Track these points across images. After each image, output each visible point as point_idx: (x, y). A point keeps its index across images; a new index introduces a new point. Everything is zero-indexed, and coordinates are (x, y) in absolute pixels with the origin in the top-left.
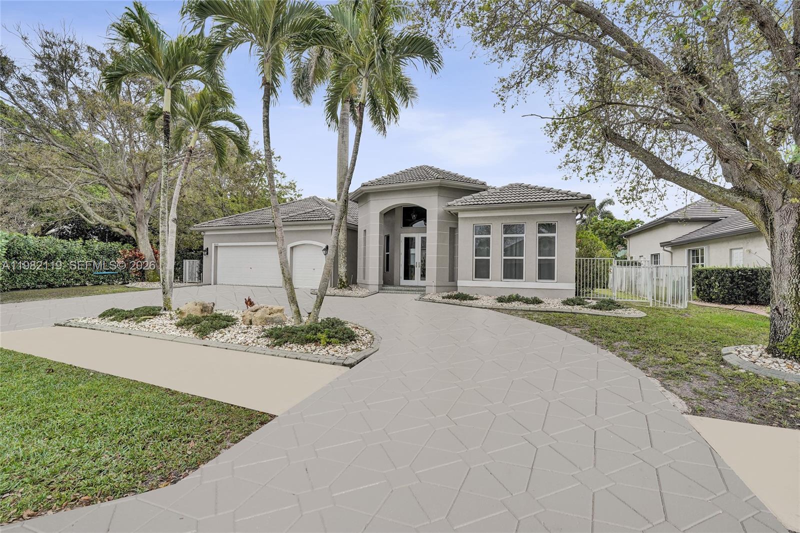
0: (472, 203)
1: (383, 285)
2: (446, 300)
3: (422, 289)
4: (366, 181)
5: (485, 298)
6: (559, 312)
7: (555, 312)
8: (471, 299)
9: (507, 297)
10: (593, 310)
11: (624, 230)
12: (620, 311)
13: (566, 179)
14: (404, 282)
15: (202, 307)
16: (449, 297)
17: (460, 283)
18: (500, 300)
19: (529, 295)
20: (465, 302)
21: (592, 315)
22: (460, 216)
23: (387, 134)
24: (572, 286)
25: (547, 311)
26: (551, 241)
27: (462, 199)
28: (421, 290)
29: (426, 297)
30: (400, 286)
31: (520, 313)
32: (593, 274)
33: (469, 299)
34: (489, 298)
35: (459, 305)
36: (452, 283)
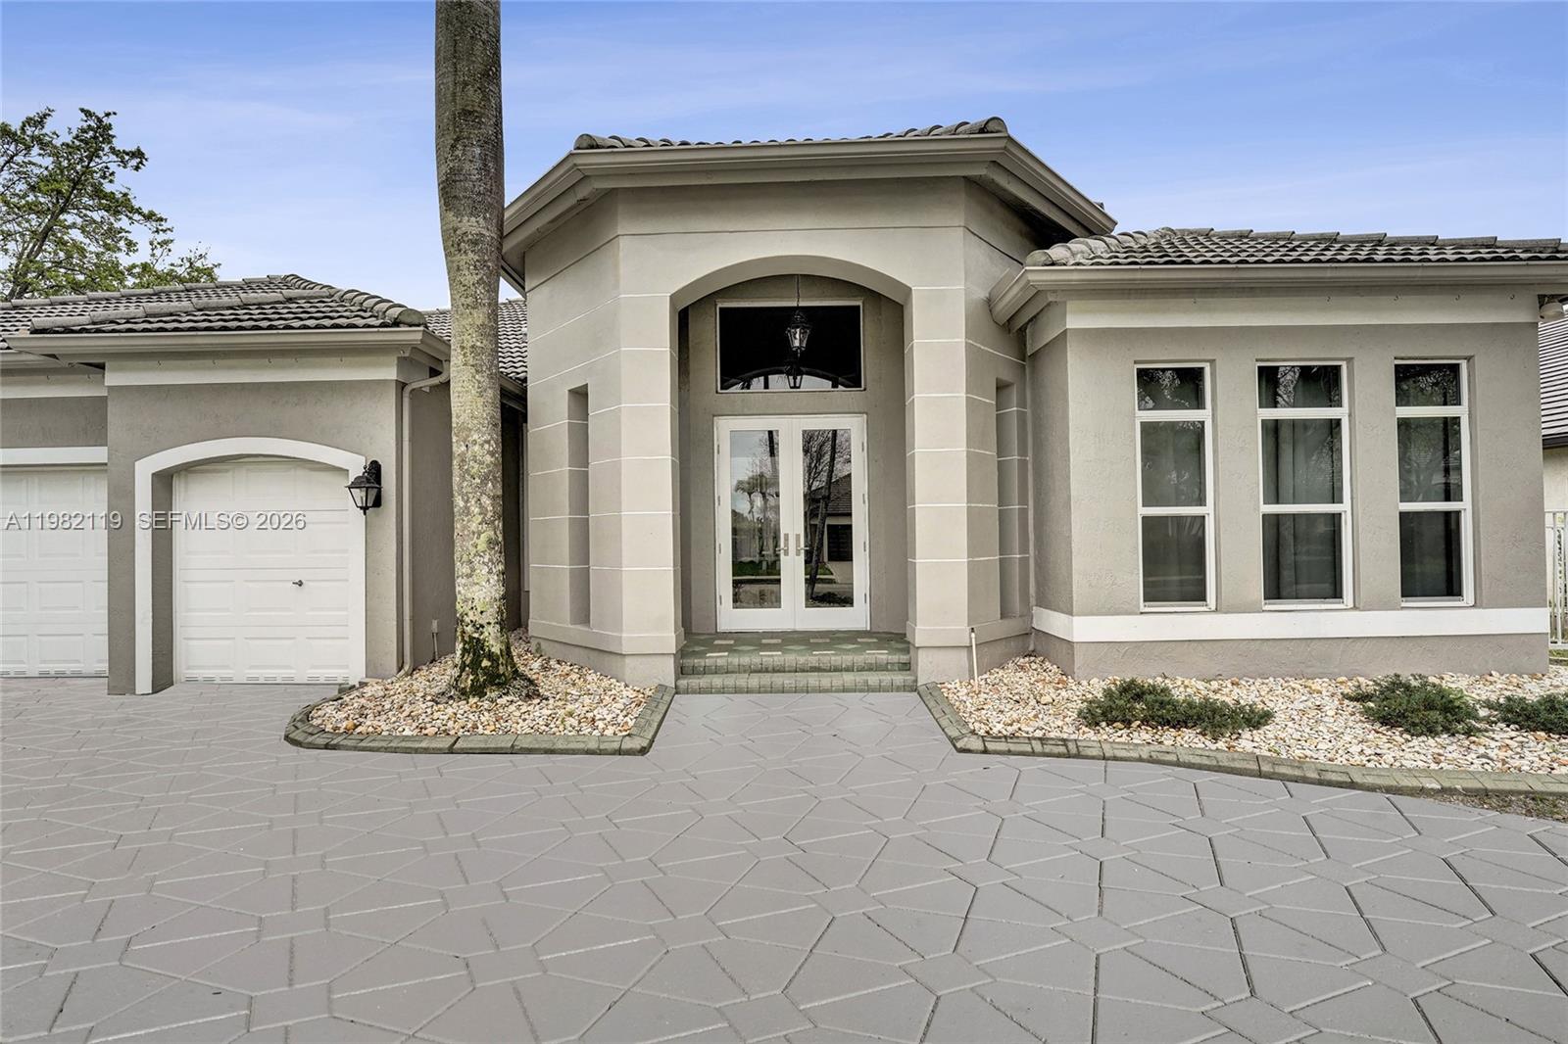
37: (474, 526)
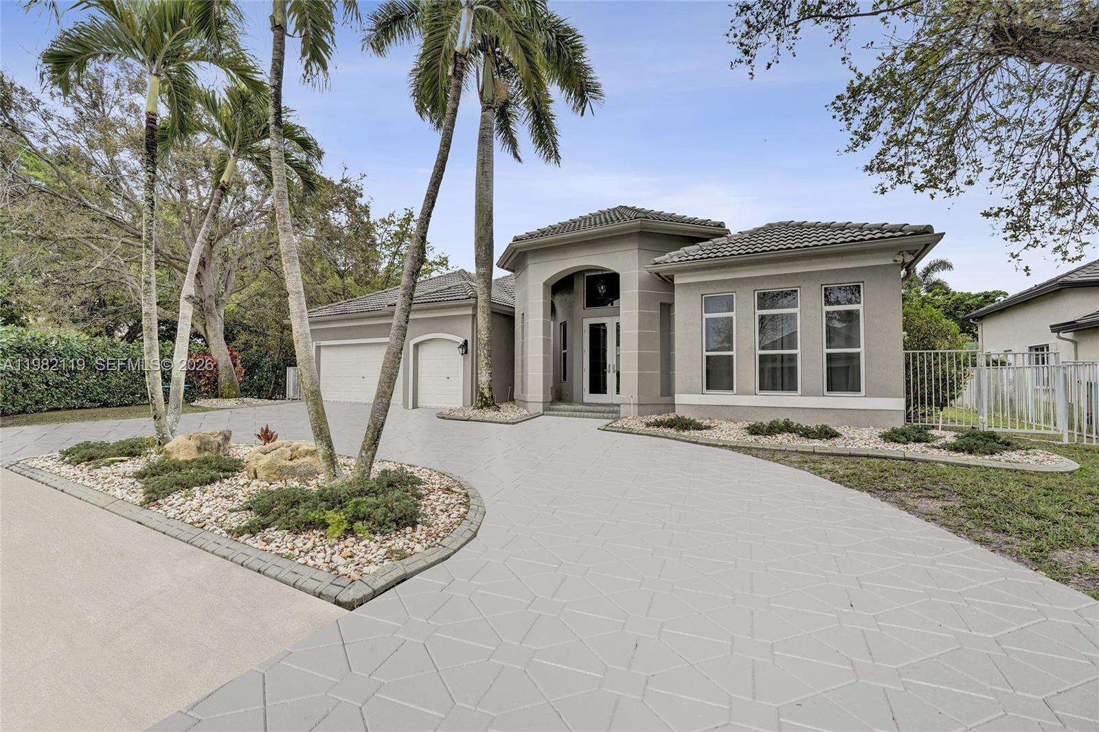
0: (697, 257)
1: (552, 402)
2: (652, 430)
3: (616, 408)
4: (521, 232)
5: (725, 425)
6: (877, 457)
7: (868, 456)
8: (699, 427)
9: (767, 425)
10: (952, 453)
11: (972, 308)
12: (1015, 456)
13: (883, 191)
14: (589, 397)
15: (199, 443)
16: (658, 424)
17: (680, 399)
18: (754, 430)
19: (812, 423)
20: (686, 433)
21: (952, 464)
22: (678, 281)
23: (561, 161)
24: (899, 404)
25: (851, 455)
26: (851, 317)
27: (681, 251)
28: (613, 411)
29: (619, 424)
30: (583, 403)
31: (794, 458)
32: (937, 379)
33: (694, 429)
34: (732, 425)
35: (675, 439)
36: (667, 399)
37: (482, 359)
